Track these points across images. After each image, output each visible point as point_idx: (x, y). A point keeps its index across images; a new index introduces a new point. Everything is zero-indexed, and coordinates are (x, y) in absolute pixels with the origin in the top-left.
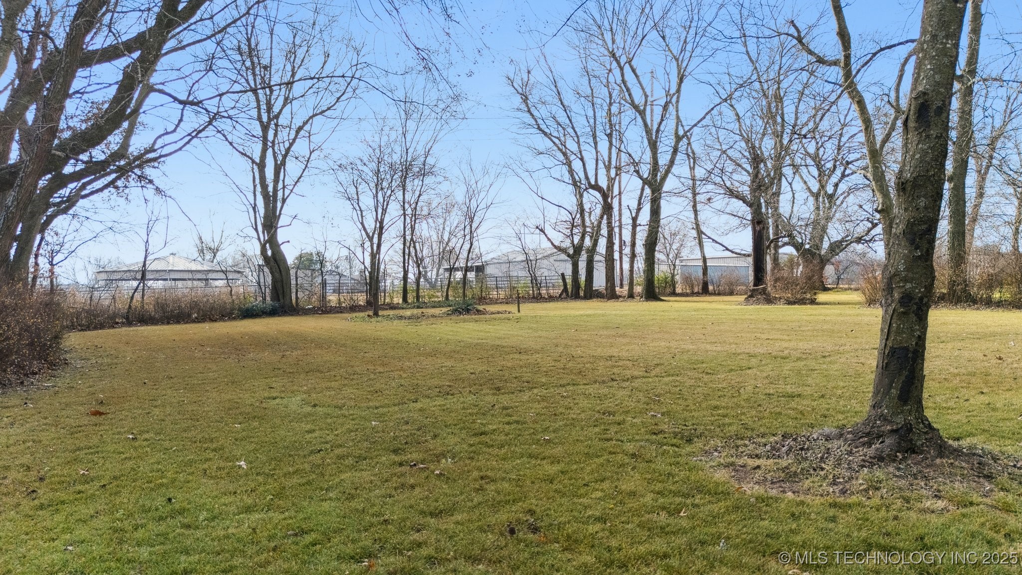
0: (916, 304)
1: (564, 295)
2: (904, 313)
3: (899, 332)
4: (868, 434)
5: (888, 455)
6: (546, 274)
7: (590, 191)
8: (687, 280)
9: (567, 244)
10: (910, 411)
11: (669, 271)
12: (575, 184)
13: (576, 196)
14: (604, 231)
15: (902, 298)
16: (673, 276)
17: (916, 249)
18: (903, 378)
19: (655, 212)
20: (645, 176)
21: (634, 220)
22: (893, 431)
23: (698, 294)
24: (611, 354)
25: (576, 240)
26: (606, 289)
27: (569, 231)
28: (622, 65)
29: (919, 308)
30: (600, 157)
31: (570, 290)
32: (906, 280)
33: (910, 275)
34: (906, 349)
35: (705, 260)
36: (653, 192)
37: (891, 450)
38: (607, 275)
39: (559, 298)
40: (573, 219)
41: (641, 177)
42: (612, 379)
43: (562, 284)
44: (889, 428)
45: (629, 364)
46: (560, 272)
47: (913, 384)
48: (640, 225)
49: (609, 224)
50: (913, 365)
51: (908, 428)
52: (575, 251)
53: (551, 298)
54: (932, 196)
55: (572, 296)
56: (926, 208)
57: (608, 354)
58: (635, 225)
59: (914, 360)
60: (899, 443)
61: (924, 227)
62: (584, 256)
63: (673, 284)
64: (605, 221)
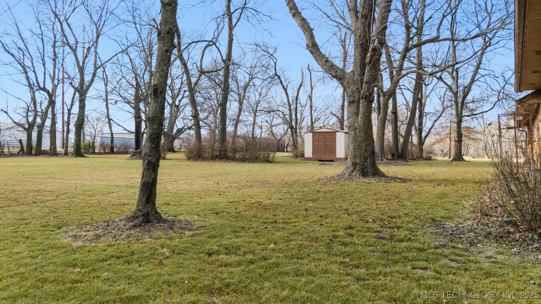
0: (153, 165)
1: (21, 153)
2: (148, 169)
3: (146, 176)
4: (133, 217)
5: (138, 225)
6: (8, 139)
7: (41, 91)
8: (102, 145)
9: (23, 121)
10: (149, 207)
11: (91, 140)
12: (30, 85)
13: (31, 93)
14: (50, 115)
15: (148, 163)
16: (94, 143)
17: (153, 144)
18: (147, 194)
19: (82, 107)
20: (76, 86)
21: (69, 110)
22: (142, 215)
23: (108, 153)
24: (39, 189)
25: (31, 119)
26: (51, 149)
27: (25, 113)
28: (62, 22)
29: (154, 167)
30: (46, 72)
31: (25, 150)
32: (149, 156)
33: (151, 154)
34: (149, 183)
35: (112, 134)
36: (81, 96)
37: (140, 222)
38: (51, 141)
39: (18, 155)
40: (28, 107)
41: (73, 87)
42: (34, 202)
43: (20, 146)
44: (141, 214)
45: (48, 193)
46: (19, 139)
47: (151, 196)
48: (72, 114)
49: (53, 111)
50: (151, 189)
51: (148, 213)
52: (29, 127)
53: (11, 155)
54: (159, 124)
55: (26, 154)
56: (156, 129)
57: (38, 189)
58: (69, 114)
59: (152, 187)
60: (144, 219)
61: (156, 136)
62: (36, 129)
63: (94, 147)
64: (50, 109)
